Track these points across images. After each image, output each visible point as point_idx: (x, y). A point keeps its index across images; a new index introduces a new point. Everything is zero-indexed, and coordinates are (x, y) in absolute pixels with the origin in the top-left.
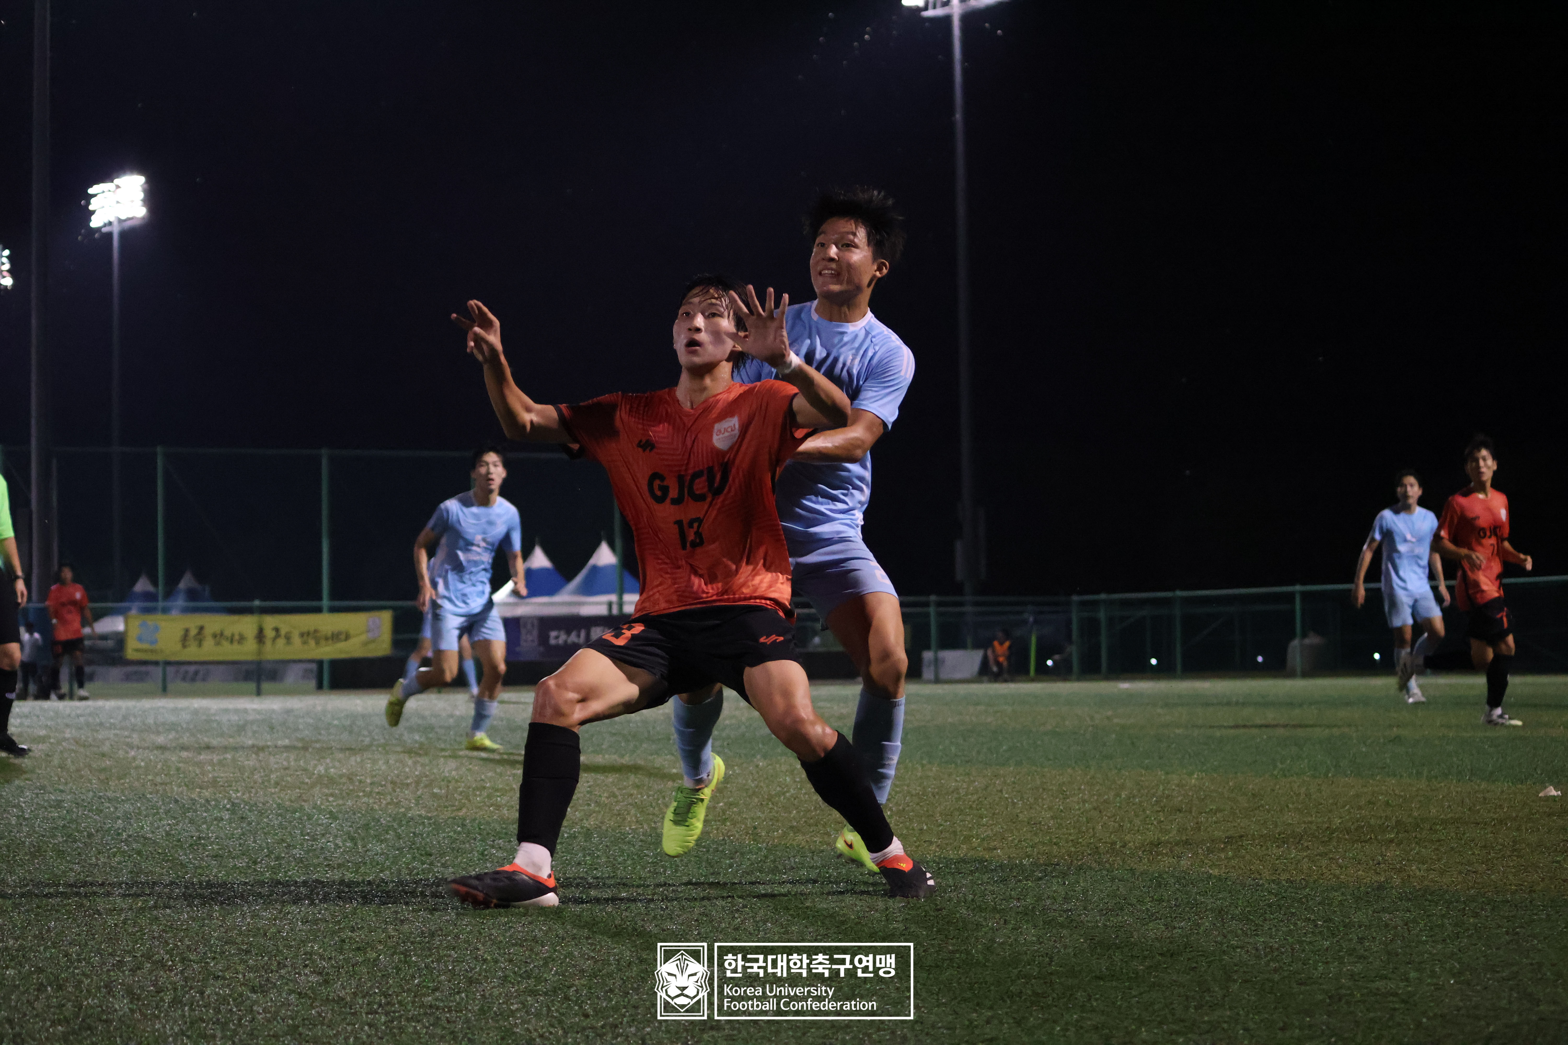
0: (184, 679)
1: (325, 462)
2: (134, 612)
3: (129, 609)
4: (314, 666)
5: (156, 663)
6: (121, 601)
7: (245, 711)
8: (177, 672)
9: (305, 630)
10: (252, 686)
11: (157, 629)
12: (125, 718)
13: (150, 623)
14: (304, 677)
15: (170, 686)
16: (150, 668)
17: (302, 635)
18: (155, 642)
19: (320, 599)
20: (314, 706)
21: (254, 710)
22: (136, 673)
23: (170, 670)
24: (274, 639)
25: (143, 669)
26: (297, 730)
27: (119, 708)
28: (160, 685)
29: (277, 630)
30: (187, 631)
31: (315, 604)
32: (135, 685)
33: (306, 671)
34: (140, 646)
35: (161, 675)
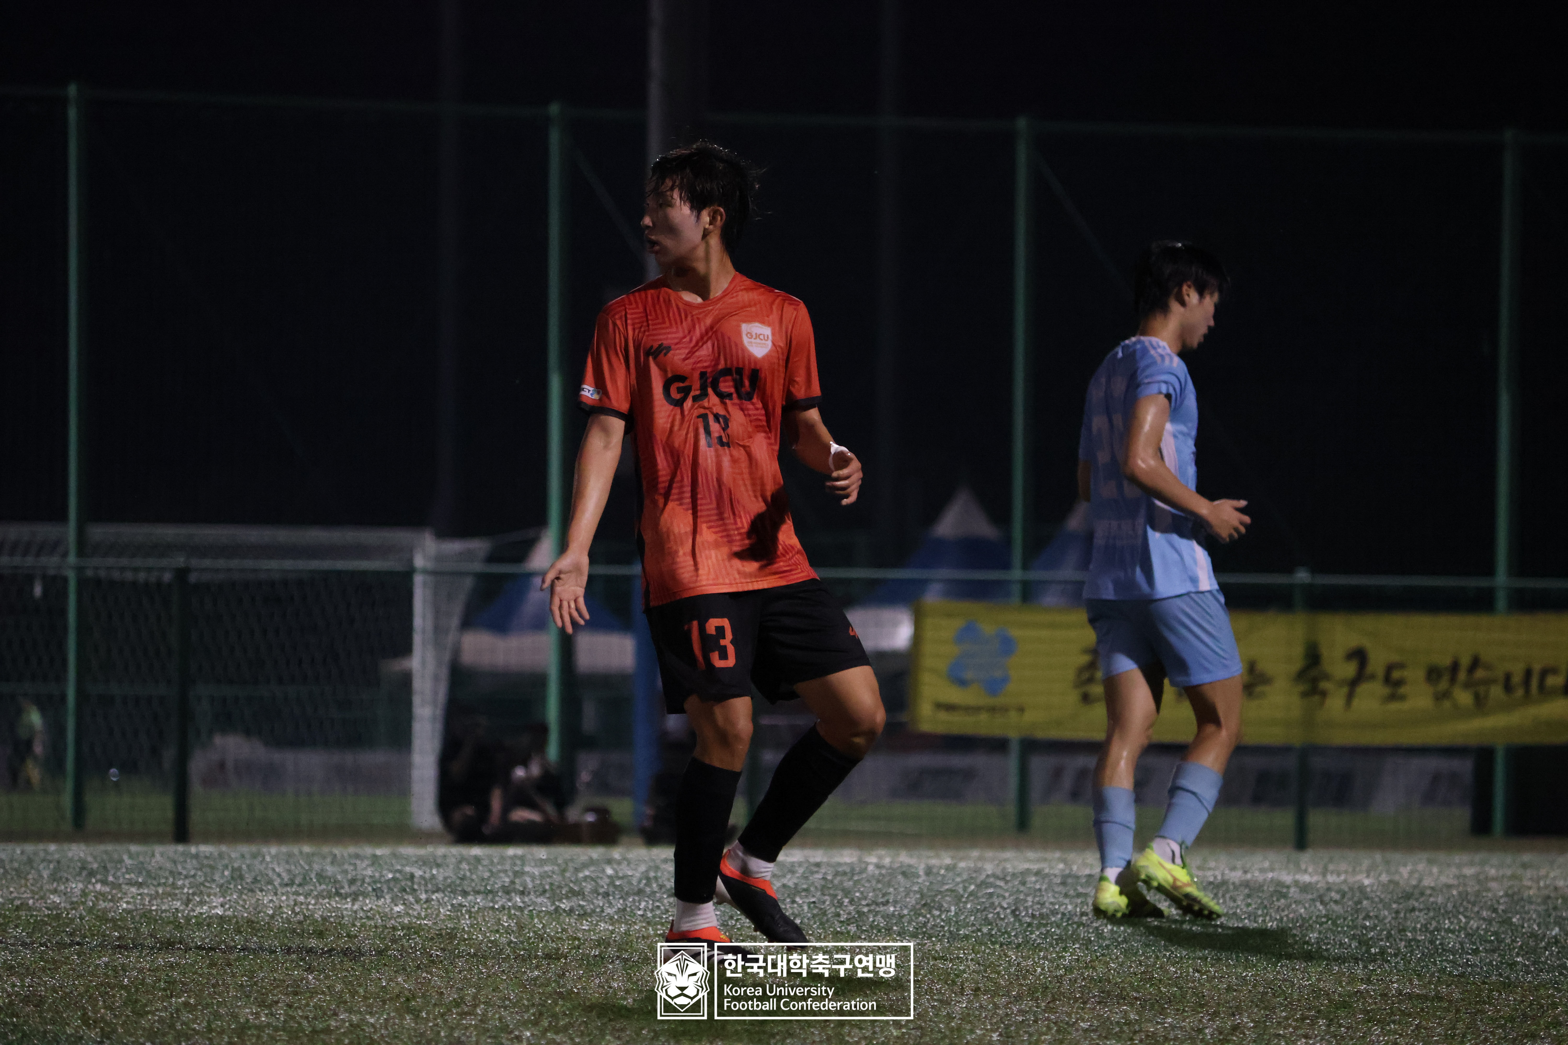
0: (1075, 796)
1: (1510, 164)
2: (932, 598)
3: (920, 585)
4: (1465, 767)
5: (999, 745)
6: (898, 562)
7: (1280, 891)
8: (1058, 773)
9: (1444, 657)
10: (1285, 819)
11: (1007, 646)
12: (927, 903)
13: (988, 628)
14: (1429, 798)
15: (1040, 814)
16: (978, 761)
17: (1433, 674)
18: (994, 686)
21: (1305, 888)
22: (937, 773)
23: (1040, 765)
24: (1354, 683)
25: (958, 761)
26: (1438, 950)
27: (907, 873)
28: (1011, 809)
29: (1359, 656)
31: (1470, 583)
32: (940, 809)
33: (1442, 778)
34: (954, 695)
35: (1013, 782)
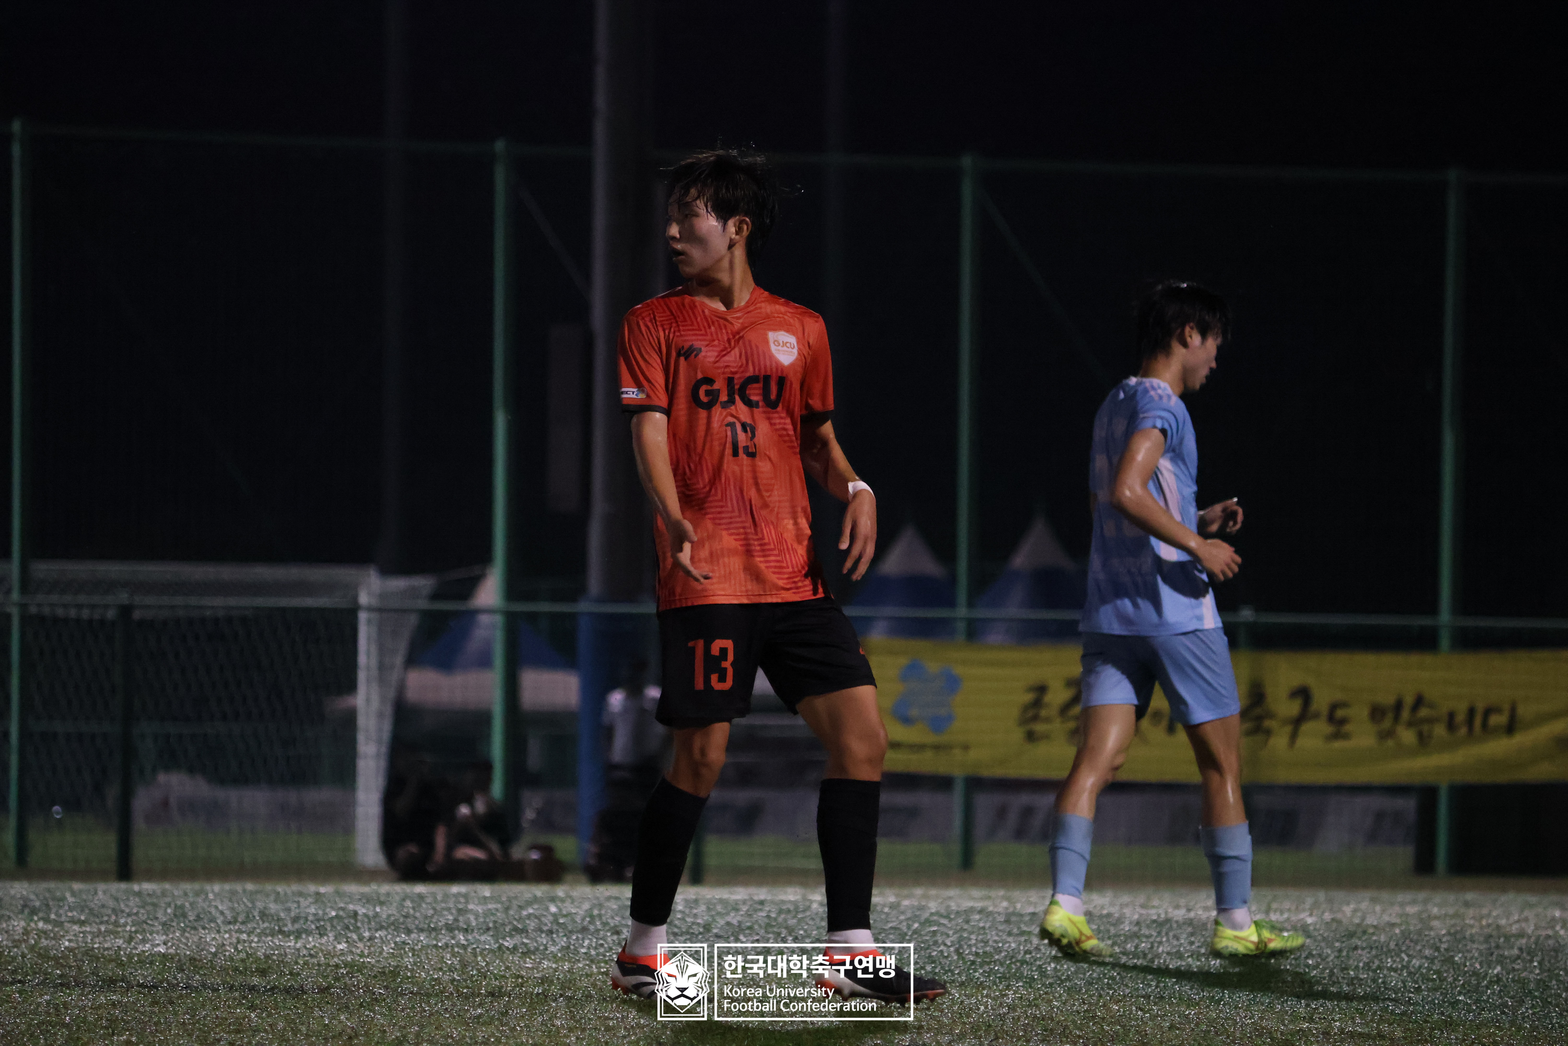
0: (1020, 834)
1: (1453, 204)
2: (877, 636)
4: (1408, 805)
5: (943, 783)
8: (1002, 813)
9: (1388, 699)
11: (952, 683)
13: (933, 667)
14: (1377, 836)
15: (984, 852)
16: (923, 799)
17: (1377, 713)
19: (1432, 609)
20: (1425, 920)
23: (985, 803)
24: (1298, 722)
25: (903, 799)
28: (956, 848)
29: (1303, 694)
30: (1041, 690)
31: (1418, 621)
33: (1380, 816)
34: (901, 733)
35: (960, 817)
